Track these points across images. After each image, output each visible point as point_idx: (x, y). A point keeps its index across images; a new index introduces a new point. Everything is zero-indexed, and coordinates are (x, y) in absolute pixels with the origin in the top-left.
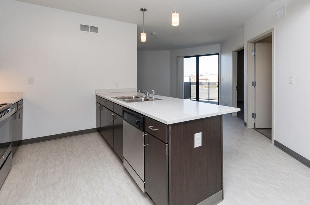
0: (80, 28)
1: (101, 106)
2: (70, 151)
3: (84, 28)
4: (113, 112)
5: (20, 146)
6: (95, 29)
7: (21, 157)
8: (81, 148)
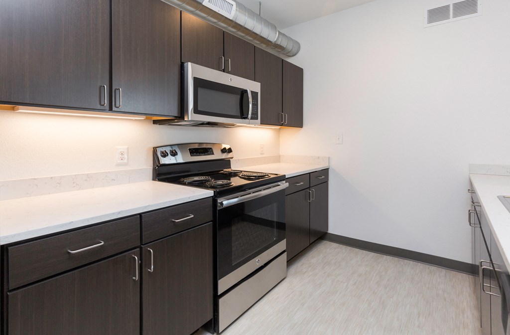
1: (475, 211)
3: (437, 14)
6: (467, 7)
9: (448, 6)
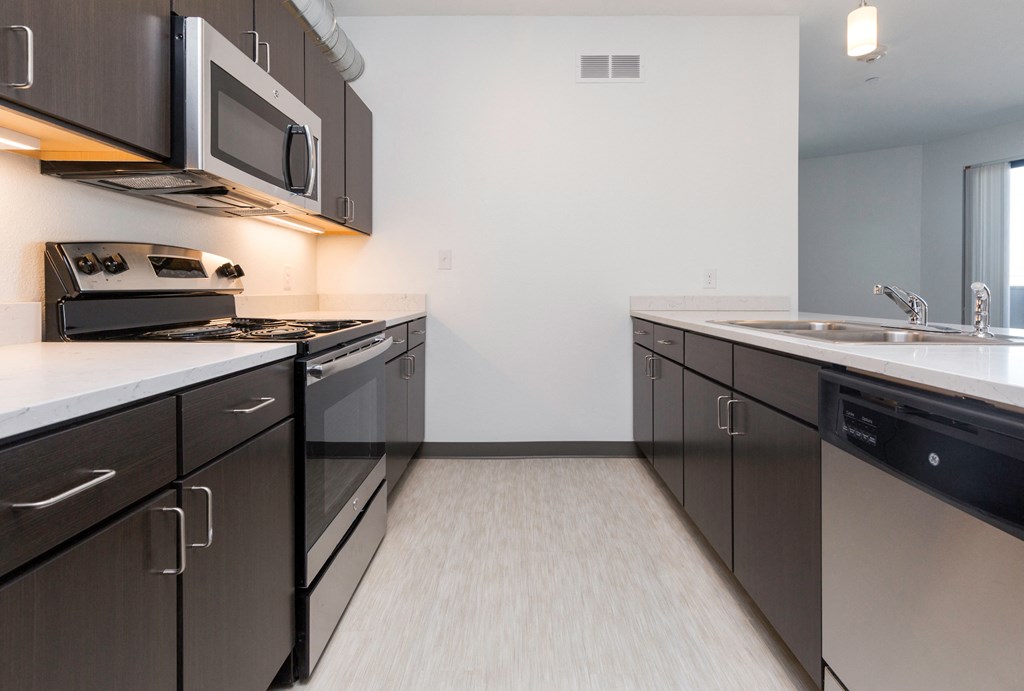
0: (579, 69)
1: (656, 357)
2: (549, 517)
3: (593, 66)
4: (731, 389)
5: (420, 460)
6: (628, 65)
7: (414, 500)
8: (587, 516)
9: (606, 58)
